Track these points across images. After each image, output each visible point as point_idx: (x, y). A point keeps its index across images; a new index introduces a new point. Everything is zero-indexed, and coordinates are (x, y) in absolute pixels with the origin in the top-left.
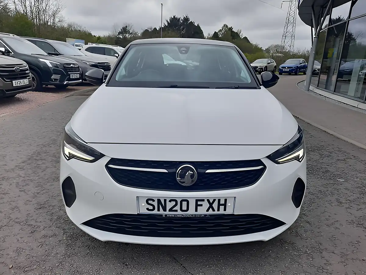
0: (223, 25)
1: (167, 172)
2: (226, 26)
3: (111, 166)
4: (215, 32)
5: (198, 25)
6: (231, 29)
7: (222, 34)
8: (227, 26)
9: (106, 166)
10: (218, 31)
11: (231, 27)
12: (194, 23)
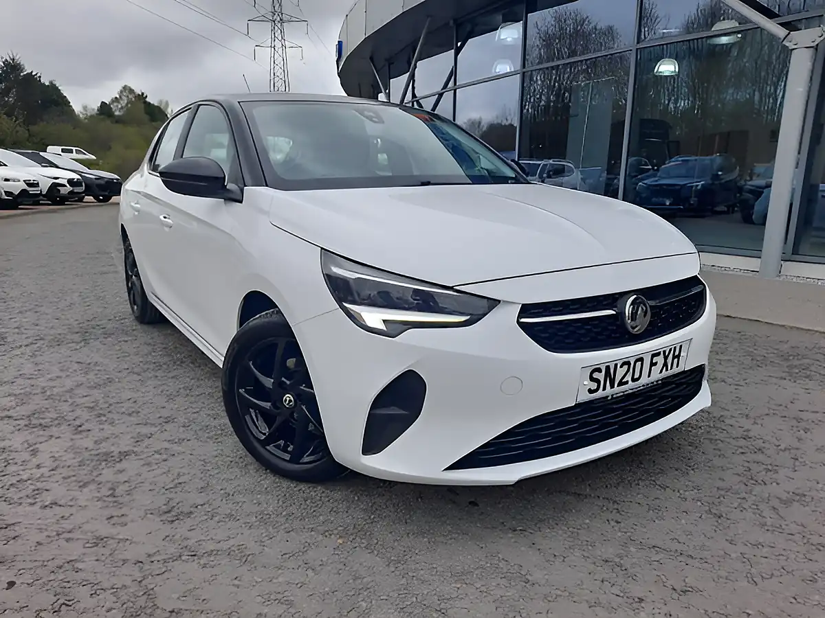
0: (121, 88)
1: (614, 313)
2: (127, 90)
3: (523, 320)
4: (102, 102)
5: (51, 82)
6: (142, 97)
7: (122, 108)
8: (131, 91)
9: (518, 322)
10: (110, 100)
11: (143, 94)
12: (40, 77)
